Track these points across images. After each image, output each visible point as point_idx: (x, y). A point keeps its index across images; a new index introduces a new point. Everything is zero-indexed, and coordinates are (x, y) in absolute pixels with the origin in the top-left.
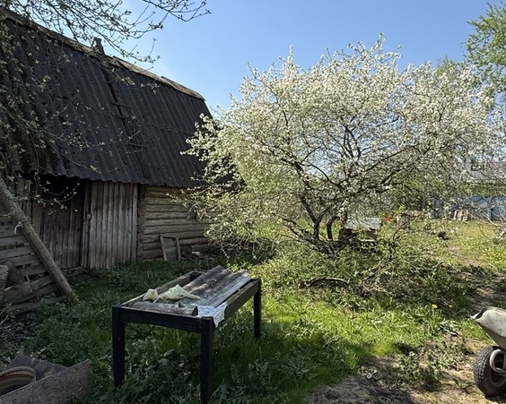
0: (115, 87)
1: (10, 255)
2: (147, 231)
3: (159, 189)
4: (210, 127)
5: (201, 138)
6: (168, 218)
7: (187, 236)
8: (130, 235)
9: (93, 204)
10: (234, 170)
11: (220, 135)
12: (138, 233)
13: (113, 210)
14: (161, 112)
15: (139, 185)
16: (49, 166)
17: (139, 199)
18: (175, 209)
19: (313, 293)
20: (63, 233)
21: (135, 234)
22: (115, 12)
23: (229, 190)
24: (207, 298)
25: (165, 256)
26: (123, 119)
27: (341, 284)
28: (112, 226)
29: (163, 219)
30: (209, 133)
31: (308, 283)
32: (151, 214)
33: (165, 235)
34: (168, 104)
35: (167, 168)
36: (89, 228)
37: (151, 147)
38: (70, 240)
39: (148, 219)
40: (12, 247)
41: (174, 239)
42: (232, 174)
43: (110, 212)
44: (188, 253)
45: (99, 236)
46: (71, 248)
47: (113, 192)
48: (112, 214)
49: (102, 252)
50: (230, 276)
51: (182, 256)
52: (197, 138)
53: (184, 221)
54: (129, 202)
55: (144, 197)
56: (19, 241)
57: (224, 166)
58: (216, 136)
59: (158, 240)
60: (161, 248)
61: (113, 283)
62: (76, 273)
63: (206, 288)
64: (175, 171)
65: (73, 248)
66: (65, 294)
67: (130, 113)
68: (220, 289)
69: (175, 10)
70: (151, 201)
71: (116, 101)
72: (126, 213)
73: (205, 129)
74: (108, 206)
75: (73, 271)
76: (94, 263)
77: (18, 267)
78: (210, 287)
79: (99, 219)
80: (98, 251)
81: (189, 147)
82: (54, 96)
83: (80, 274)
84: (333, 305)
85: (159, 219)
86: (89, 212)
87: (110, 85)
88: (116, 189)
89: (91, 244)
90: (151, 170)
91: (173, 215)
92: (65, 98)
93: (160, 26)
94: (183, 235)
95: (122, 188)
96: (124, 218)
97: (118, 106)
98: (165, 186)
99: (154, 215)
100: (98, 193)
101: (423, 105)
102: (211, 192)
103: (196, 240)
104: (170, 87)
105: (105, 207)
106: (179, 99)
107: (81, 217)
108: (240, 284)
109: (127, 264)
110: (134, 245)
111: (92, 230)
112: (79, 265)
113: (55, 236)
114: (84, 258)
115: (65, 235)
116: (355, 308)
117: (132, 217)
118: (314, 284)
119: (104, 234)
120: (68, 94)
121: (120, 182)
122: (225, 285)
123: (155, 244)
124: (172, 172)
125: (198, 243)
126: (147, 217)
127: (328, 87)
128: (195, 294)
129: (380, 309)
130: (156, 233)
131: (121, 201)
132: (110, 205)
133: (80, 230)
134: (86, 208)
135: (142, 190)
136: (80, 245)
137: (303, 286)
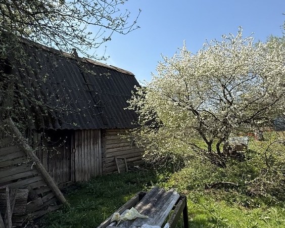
0: (85, 75)
1: (30, 182)
2: (107, 156)
3: (113, 130)
4: (140, 93)
5: (135, 99)
6: (119, 147)
7: (131, 156)
8: (98, 159)
9: (76, 143)
10: (156, 116)
11: (146, 97)
12: (102, 157)
13: (87, 146)
14: (111, 85)
15: (101, 130)
16: (50, 125)
17: (102, 138)
18: (123, 141)
19: (215, 193)
20: (60, 162)
21: (100, 158)
22: (83, 34)
23: (154, 128)
24: (153, 217)
25: (119, 170)
26: (90, 92)
27: (232, 187)
28: (87, 155)
29: (116, 148)
30: (140, 96)
31: (209, 185)
32: (109, 146)
33: (118, 157)
34: (114, 81)
35: (116, 118)
36: (75, 157)
37: (106, 106)
38: (64, 166)
39: (108, 149)
40: (30, 177)
41: (123, 159)
42: (155, 118)
43: (86, 147)
44: (132, 167)
45: (80, 162)
46: (65, 170)
47: (87, 135)
48: (87, 148)
49: (82, 171)
50: (165, 194)
51: (129, 169)
52: (133, 99)
53: (128, 148)
54: (96, 140)
55: (104, 136)
56: (35, 173)
57: (150, 114)
58: (144, 98)
59: (114, 161)
60: (116, 165)
61: (89, 192)
62: (68, 185)
63: (152, 207)
64: (121, 119)
65: (66, 170)
66: (62, 203)
67: (94, 88)
68: (161, 208)
69: (117, 28)
70: (109, 138)
71: (86, 82)
72: (95, 146)
73: (138, 94)
74: (84, 143)
75: (67, 184)
76: (78, 178)
77: (34, 189)
78: (154, 206)
79: (80, 151)
80: (80, 170)
81: (129, 105)
82: (52, 84)
83: (70, 186)
84: (231, 203)
85: (114, 148)
86: (74, 148)
87: (82, 74)
88: (89, 133)
89: (76, 167)
90: (108, 120)
91: (122, 144)
92: (58, 84)
93: (109, 39)
94: (128, 156)
95: (92, 132)
96: (94, 149)
97: (87, 85)
98: (116, 128)
99: (110, 146)
100: (78, 136)
101: (279, 68)
102: (143, 131)
103: (136, 158)
104: (115, 71)
105: (83, 144)
106: (121, 77)
107: (70, 151)
108: (173, 202)
109: (97, 177)
110: (101, 165)
111: (76, 158)
112: (70, 180)
113: (56, 164)
114: (72, 176)
115: (61, 163)
116: (247, 205)
117: (98, 148)
118: (214, 186)
119: (83, 160)
120: (60, 81)
121: (91, 129)
122: (163, 204)
123: (113, 163)
124: (119, 120)
125: (137, 160)
126: (107, 147)
127: (211, 62)
128: (145, 214)
129: (264, 206)
130: (113, 157)
131: (92, 140)
132: (86, 143)
133: (70, 159)
134: (72, 146)
135: (104, 132)
136: (70, 168)
137: (207, 188)
